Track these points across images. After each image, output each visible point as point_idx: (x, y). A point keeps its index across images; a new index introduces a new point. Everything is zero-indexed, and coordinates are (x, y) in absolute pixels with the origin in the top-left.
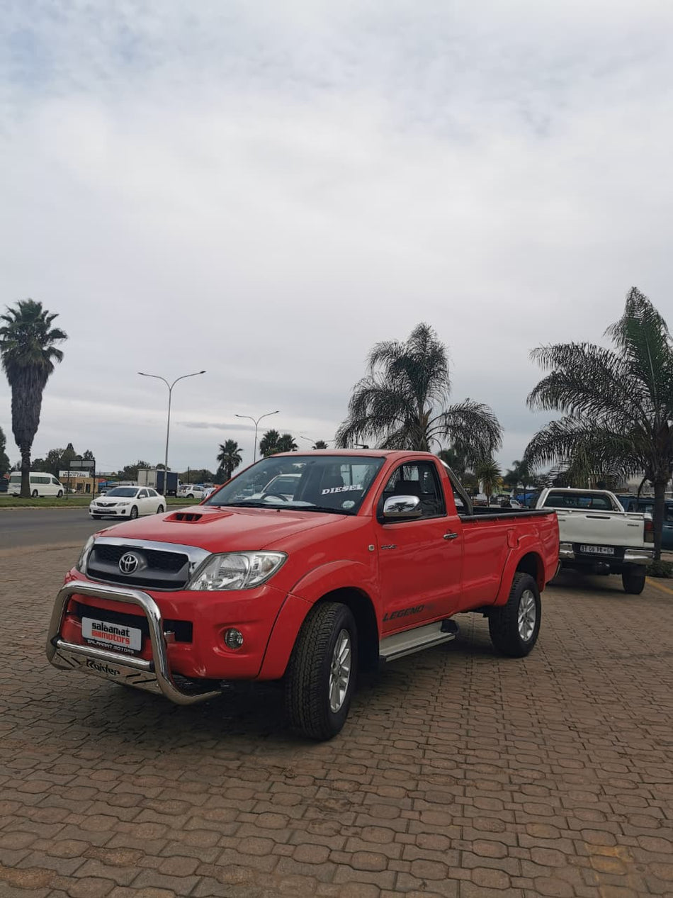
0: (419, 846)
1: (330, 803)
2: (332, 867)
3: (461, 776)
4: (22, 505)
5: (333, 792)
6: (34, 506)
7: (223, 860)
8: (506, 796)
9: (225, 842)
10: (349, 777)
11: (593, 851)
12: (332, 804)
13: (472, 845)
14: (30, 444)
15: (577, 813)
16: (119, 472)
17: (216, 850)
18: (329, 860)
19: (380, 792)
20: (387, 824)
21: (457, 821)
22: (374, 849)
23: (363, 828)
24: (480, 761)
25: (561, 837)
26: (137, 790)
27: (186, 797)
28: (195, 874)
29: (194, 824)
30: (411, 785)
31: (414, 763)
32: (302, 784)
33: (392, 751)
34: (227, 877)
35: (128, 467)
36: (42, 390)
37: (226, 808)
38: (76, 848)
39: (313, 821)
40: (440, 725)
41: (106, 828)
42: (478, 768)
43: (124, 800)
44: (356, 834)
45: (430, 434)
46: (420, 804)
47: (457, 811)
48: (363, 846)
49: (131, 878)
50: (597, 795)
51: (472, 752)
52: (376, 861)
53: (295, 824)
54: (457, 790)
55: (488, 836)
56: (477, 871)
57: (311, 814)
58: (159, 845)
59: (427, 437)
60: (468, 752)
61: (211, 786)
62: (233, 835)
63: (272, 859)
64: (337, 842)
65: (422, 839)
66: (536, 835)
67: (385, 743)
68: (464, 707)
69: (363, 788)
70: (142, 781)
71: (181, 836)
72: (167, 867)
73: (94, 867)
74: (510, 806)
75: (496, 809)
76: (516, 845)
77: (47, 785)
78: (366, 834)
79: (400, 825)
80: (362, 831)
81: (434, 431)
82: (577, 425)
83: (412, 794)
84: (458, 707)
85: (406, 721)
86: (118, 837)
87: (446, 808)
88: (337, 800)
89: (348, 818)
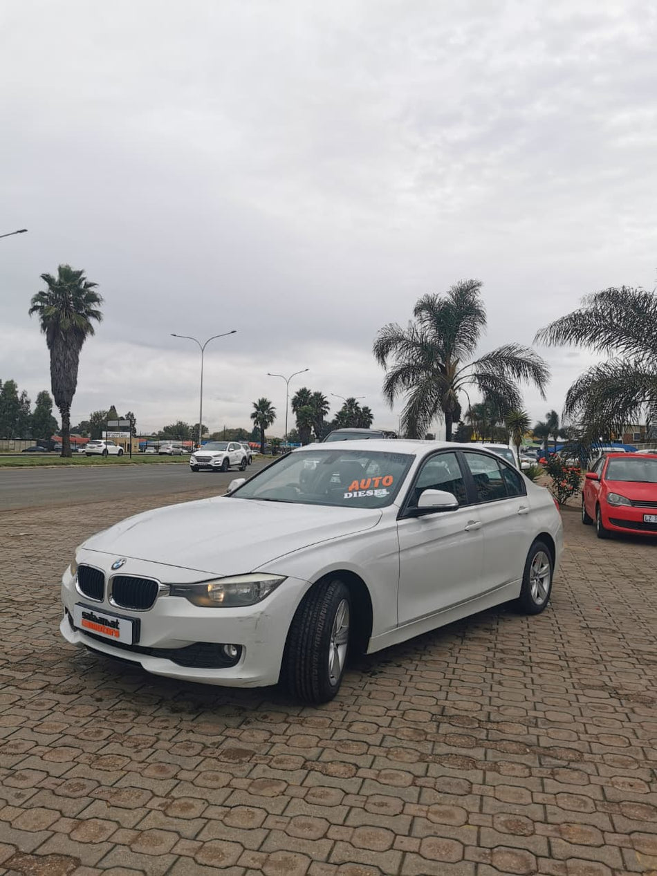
3: (480, 756)
4: (63, 464)
6: (74, 464)
8: (534, 783)
10: (346, 758)
11: (647, 865)
14: (69, 405)
15: (624, 810)
16: (160, 432)
20: (387, 822)
21: (474, 819)
25: (605, 844)
30: (419, 769)
31: (426, 740)
35: (167, 427)
36: (78, 353)
40: (459, 691)
42: (502, 745)
46: (428, 795)
47: (474, 805)
50: (648, 783)
51: (495, 726)
54: (476, 776)
55: (512, 841)
59: (455, 388)
60: (490, 726)
66: (574, 841)
67: (394, 713)
68: (488, 669)
69: (361, 773)
74: (539, 798)
75: (522, 801)
76: (547, 855)
79: (402, 824)
81: (463, 381)
83: (420, 782)
85: (421, 686)
87: (461, 801)
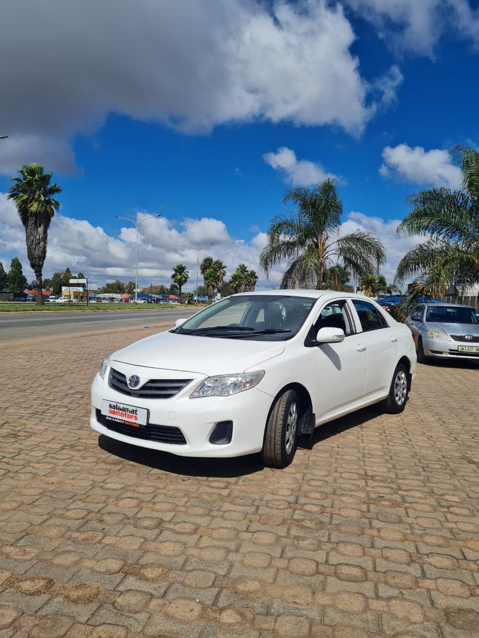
0: (387, 559)
1: (305, 523)
2: (322, 577)
3: (400, 500)
4: (39, 310)
5: (306, 514)
6: (47, 310)
7: (234, 574)
9: (233, 557)
10: (315, 502)
12: (307, 524)
13: (428, 558)
14: (41, 266)
16: (103, 288)
17: (227, 564)
18: (317, 572)
19: (343, 513)
20: (355, 540)
22: (351, 562)
23: (337, 543)
24: (410, 488)
26: (155, 514)
27: (193, 519)
28: (213, 585)
29: (205, 542)
30: (364, 508)
31: (361, 490)
32: (280, 507)
33: (341, 481)
34: (241, 587)
35: (109, 284)
37: (227, 528)
38: (115, 565)
39: (297, 538)
40: (371, 461)
41: (136, 547)
42: (411, 493)
43: (147, 523)
44: (332, 549)
45: (327, 255)
46: (375, 523)
47: (406, 529)
48: (342, 560)
49: (162, 591)
51: (402, 481)
52: (356, 572)
53: (284, 541)
54: (401, 511)
55: (439, 550)
56: (439, 581)
57: (294, 532)
58: (181, 560)
59: (324, 257)
60: (399, 481)
61: (211, 511)
62: (237, 550)
63: (272, 571)
64: (320, 556)
65: (387, 553)
67: (335, 474)
68: (385, 447)
69: (328, 510)
70: (157, 507)
71: (195, 552)
72: (190, 579)
73: (131, 582)
74: (446, 525)
75: (436, 527)
76: (463, 558)
77: (85, 513)
78: (341, 548)
79: (365, 540)
80: (337, 546)
81: (330, 253)
82: (437, 246)
83: (367, 515)
84: (380, 447)
86: (147, 555)
87: (397, 526)
88: (311, 520)
89: (323, 535)
